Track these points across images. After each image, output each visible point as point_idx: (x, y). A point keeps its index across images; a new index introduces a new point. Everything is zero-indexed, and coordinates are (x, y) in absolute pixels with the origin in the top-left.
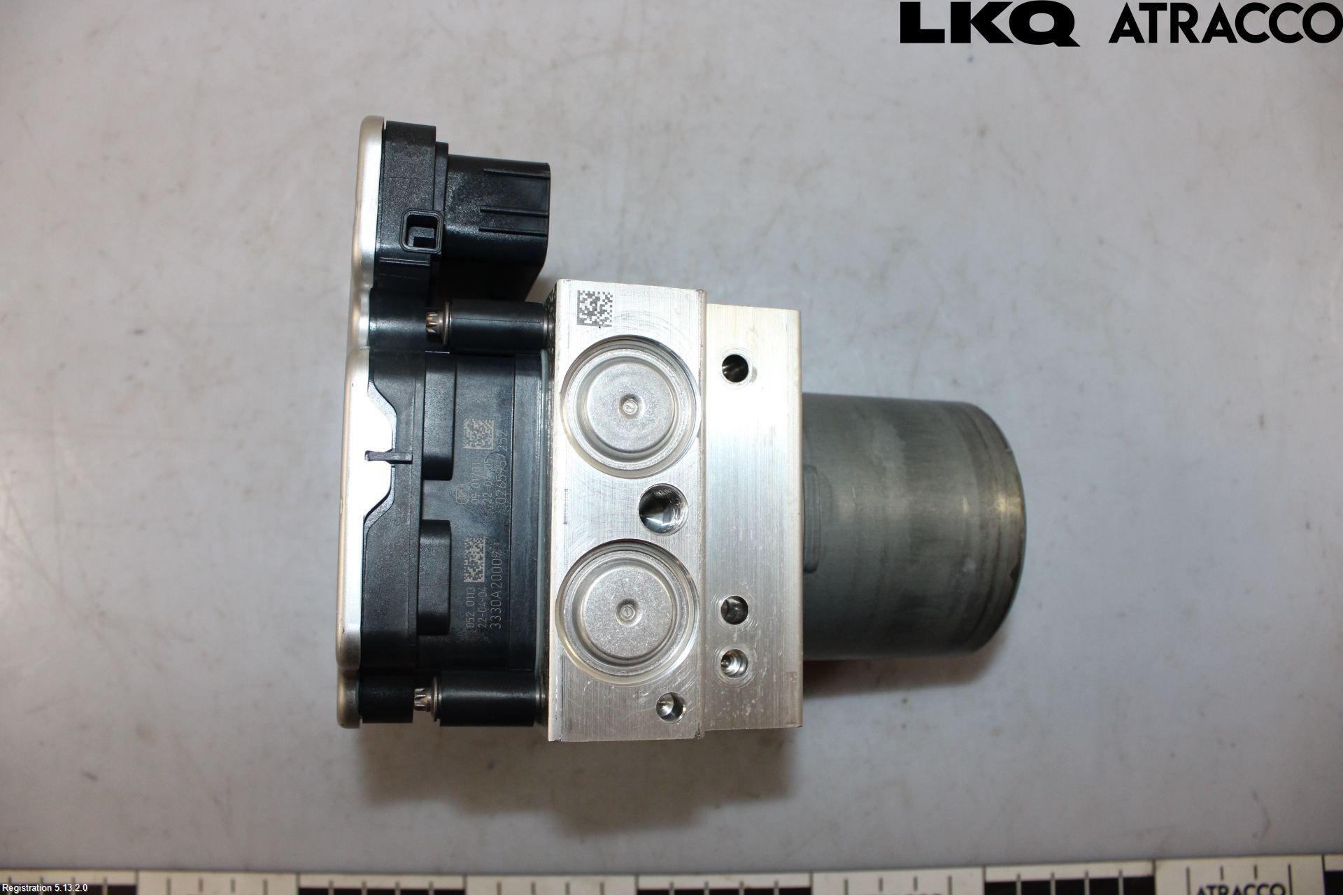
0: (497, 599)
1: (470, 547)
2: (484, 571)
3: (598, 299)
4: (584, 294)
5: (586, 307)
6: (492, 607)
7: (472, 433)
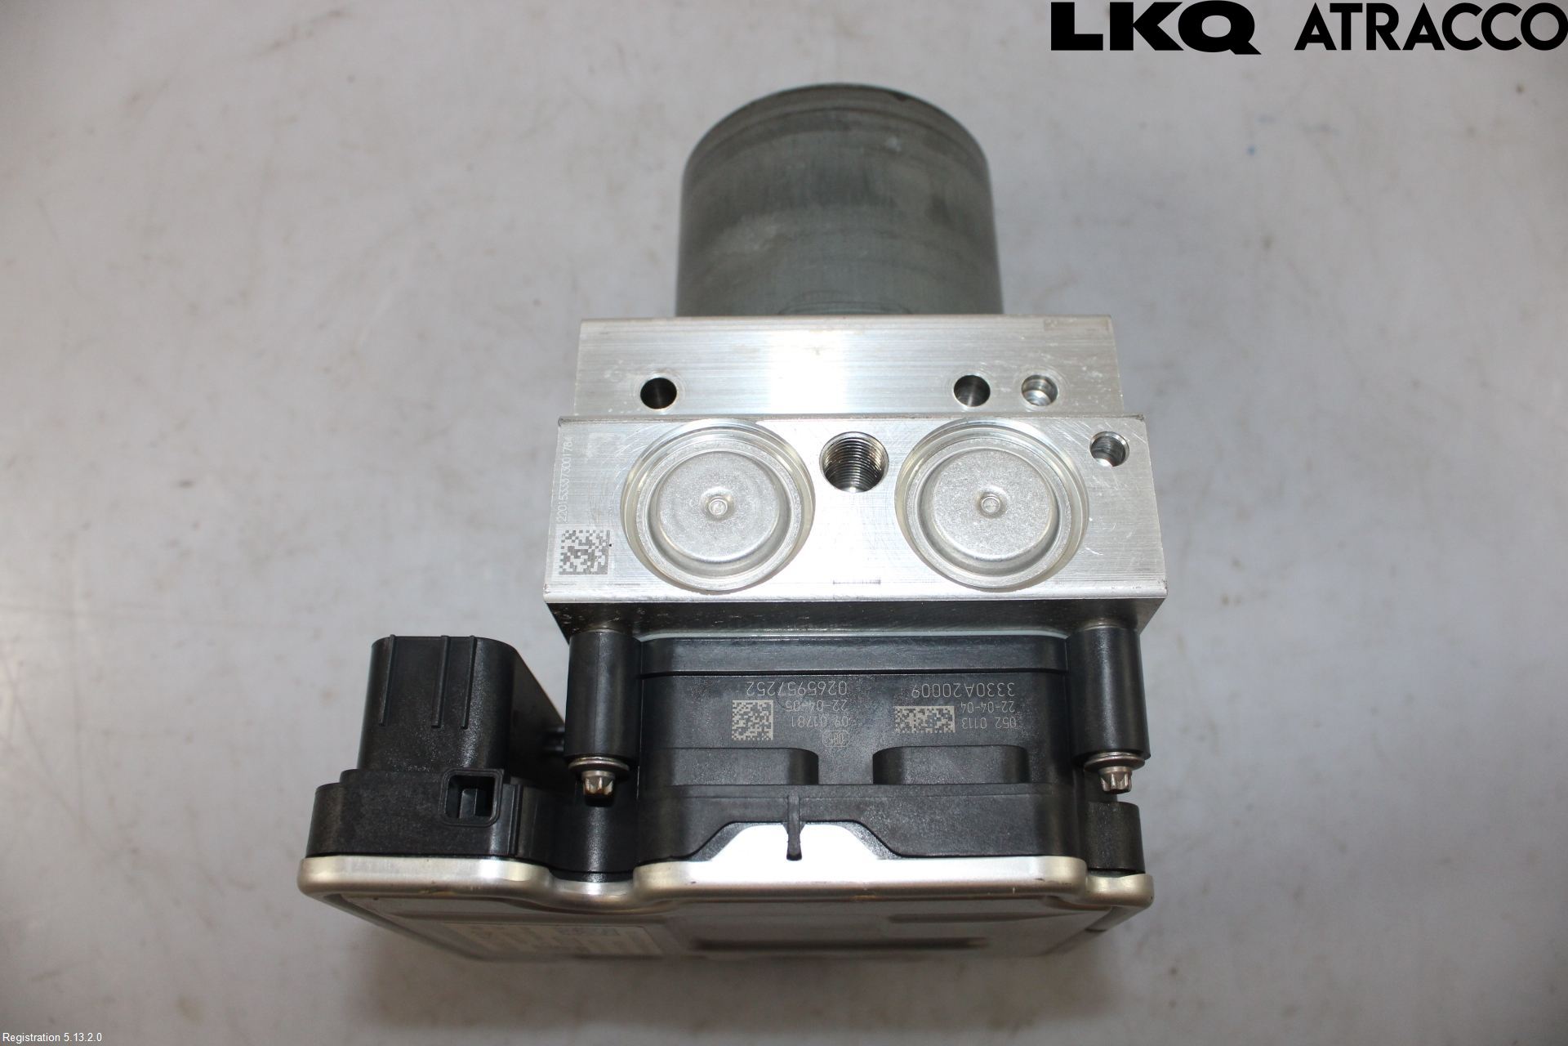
0: (975, 689)
1: (908, 726)
2: (938, 707)
3: (571, 549)
4: (565, 567)
5: (582, 564)
6: (986, 694)
7: (751, 729)
